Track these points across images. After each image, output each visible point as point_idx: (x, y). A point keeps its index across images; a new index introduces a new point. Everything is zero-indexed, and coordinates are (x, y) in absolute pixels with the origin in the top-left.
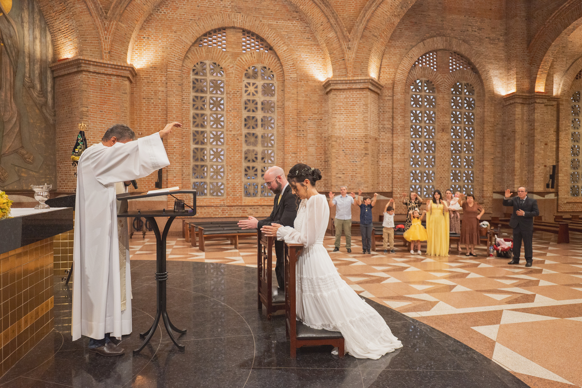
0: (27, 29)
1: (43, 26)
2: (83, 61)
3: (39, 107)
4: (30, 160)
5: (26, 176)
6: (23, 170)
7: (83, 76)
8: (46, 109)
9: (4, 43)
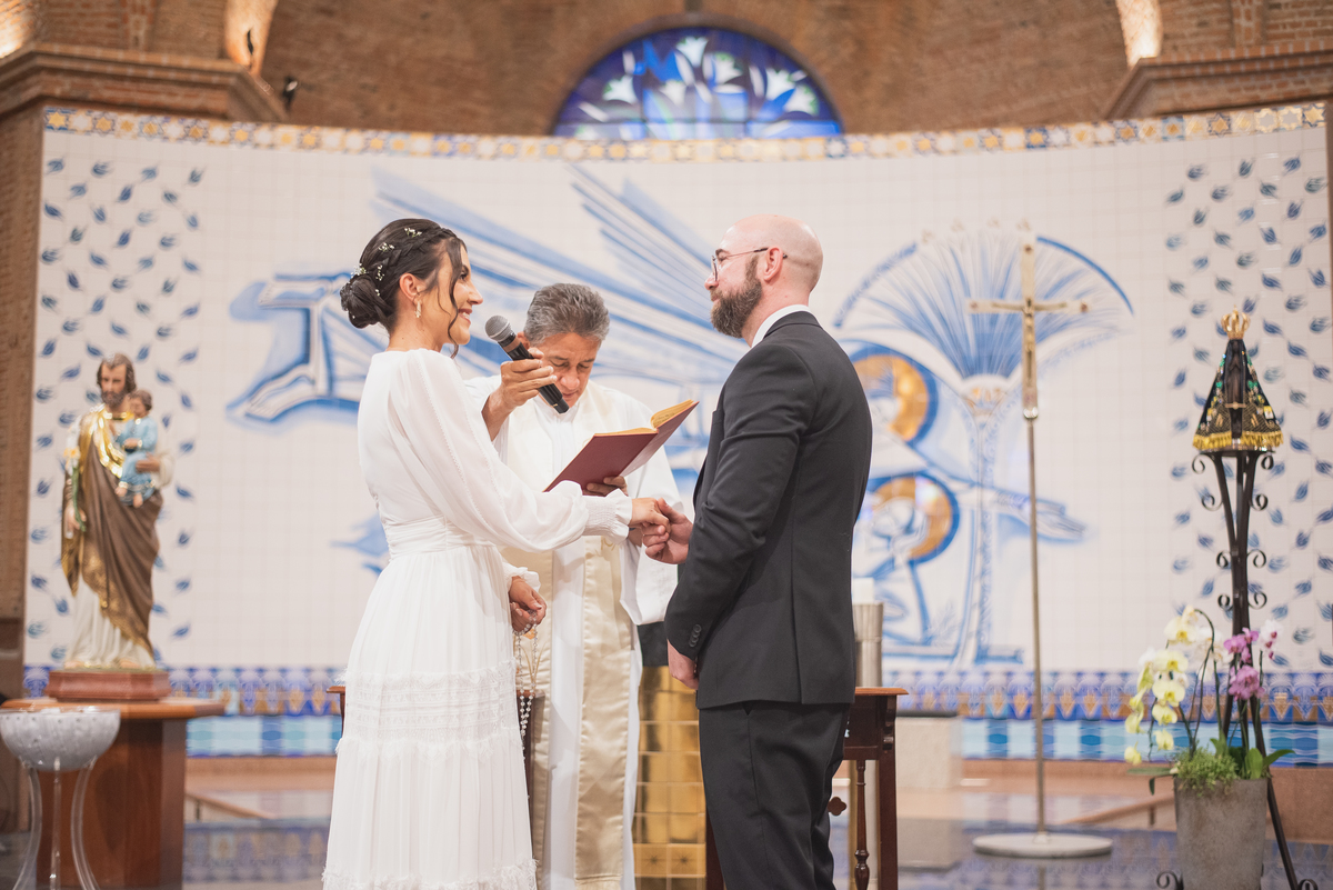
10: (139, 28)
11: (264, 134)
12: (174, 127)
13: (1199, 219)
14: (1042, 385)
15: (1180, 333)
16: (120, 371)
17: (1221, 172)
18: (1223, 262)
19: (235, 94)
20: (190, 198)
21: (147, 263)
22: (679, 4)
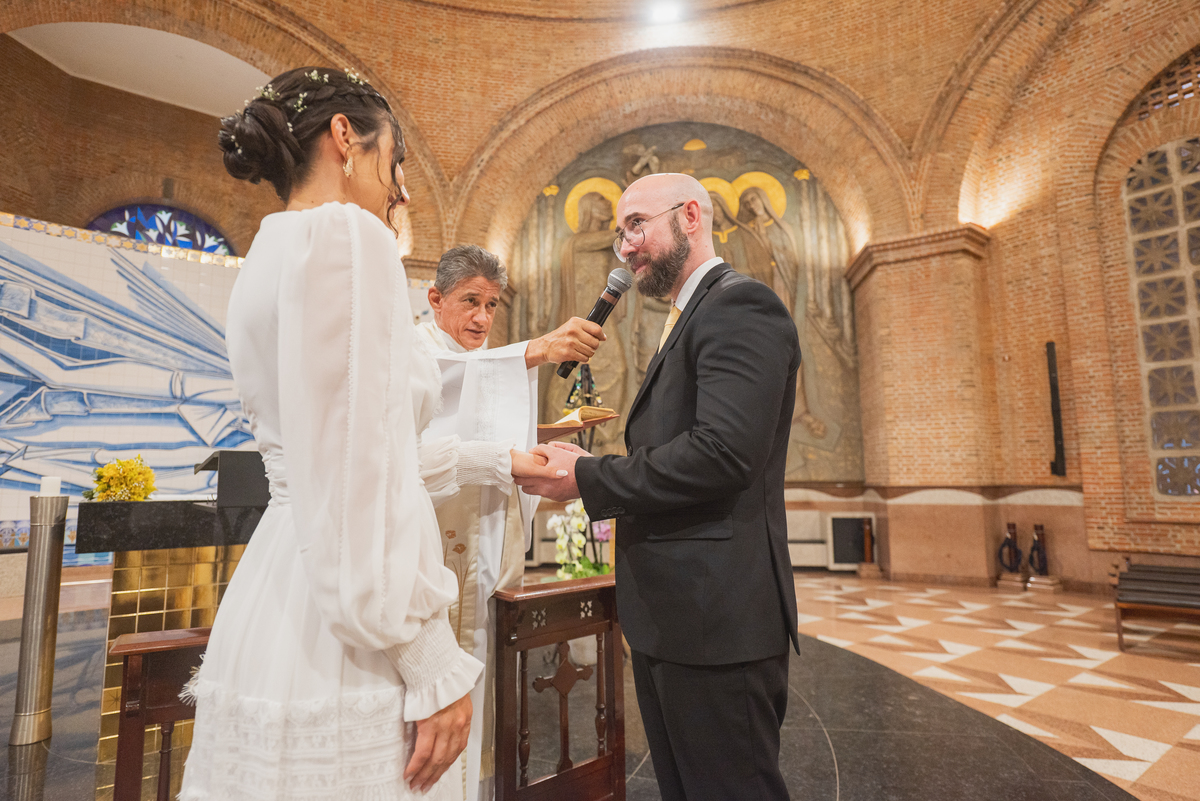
1: (831, 215)
2: (875, 249)
3: (831, 346)
4: (819, 433)
5: (815, 458)
6: (811, 449)
7: (878, 274)
8: (841, 345)
9: (775, 261)
22: (160, 193)
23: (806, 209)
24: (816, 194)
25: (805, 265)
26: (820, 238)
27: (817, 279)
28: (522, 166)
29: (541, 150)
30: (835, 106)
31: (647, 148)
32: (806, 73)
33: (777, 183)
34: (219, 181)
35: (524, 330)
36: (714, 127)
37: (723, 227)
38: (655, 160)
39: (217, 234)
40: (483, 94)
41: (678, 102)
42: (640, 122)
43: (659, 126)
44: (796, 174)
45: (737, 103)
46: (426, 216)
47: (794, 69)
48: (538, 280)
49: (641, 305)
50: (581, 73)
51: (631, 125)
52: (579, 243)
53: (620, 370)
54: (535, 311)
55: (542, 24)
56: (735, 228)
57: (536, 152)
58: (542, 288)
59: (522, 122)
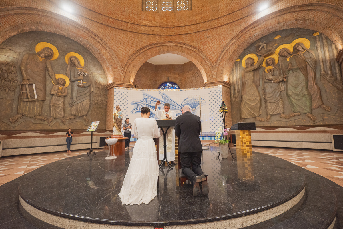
0: (320, 50)
1: (329, 44)
3: (332, 83)
4: (328, 110)
5: (327, 117)
6: (325, 115)
8: (336, 83)
9: (307, 62)
10: (122, 80)
11: (133, 89)
12: (125, 88)
13: (211, 95)
14: (201, 107)
15: (210, 104)
16: (118, 107)
17: (213, 91)
18: (213, 98)
19: (131, 86)
20: (127, 94)
21: (123, 100)
22: (167, 80)
23: (318, 44)
24: (322, 39)
25: (319, 61)
26: (325, 52)
27: (325, 64)
28: (229, 57)
29: (233, 52)
30: (324, 11)
31: (262, 43)
32: (312, 5)
33: (307, 39)
34: (176, 75)
35: (234, 93)
36: (283, 31)
37: (288, 57)
38: (265, 45)
39: (176, 85)
40: (219, 44)
41: (270, 28)
42: (260, 37)
43: (266, 36)
44: (314, 35)
45: (289, 22)
46: (209, 73)
47: (307, 6)
48: (237, 81)
49: (264, 82)
50: (242, 31)
51: (257, 38)
52: (245, 71)
53: (259, 99)
54: (236, 88)
55: (231, 24)
56: (292, 56)
57: (232, 53)
58: (237, 83)
59: (228, 48)
